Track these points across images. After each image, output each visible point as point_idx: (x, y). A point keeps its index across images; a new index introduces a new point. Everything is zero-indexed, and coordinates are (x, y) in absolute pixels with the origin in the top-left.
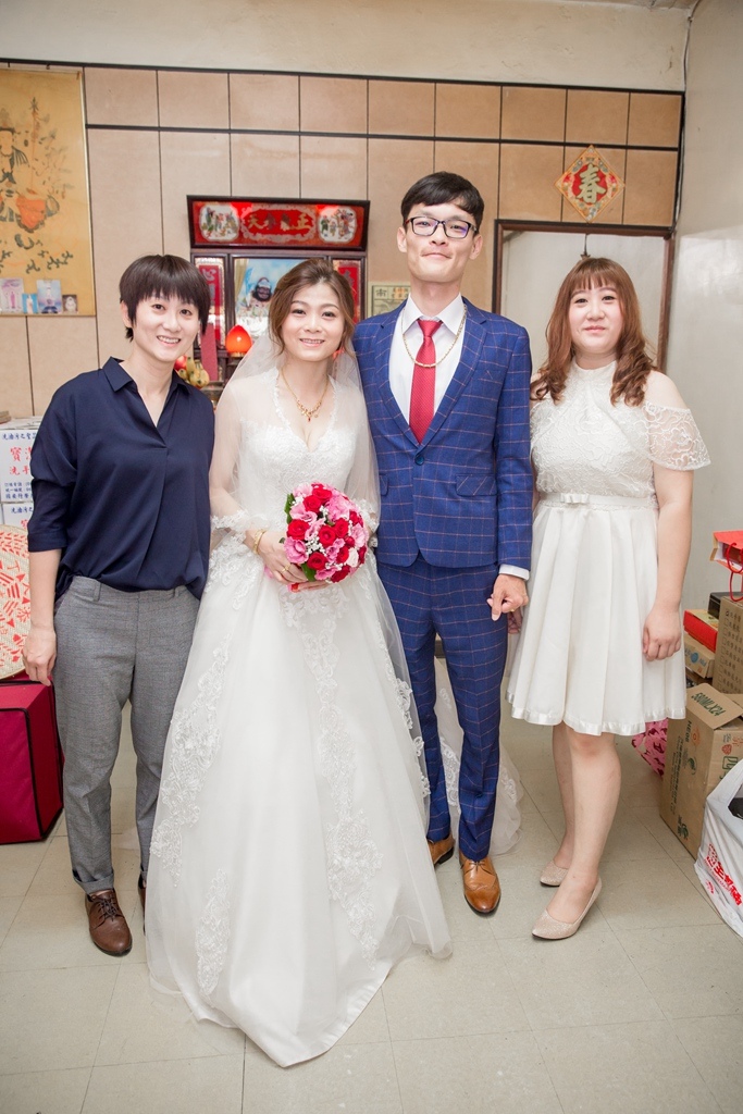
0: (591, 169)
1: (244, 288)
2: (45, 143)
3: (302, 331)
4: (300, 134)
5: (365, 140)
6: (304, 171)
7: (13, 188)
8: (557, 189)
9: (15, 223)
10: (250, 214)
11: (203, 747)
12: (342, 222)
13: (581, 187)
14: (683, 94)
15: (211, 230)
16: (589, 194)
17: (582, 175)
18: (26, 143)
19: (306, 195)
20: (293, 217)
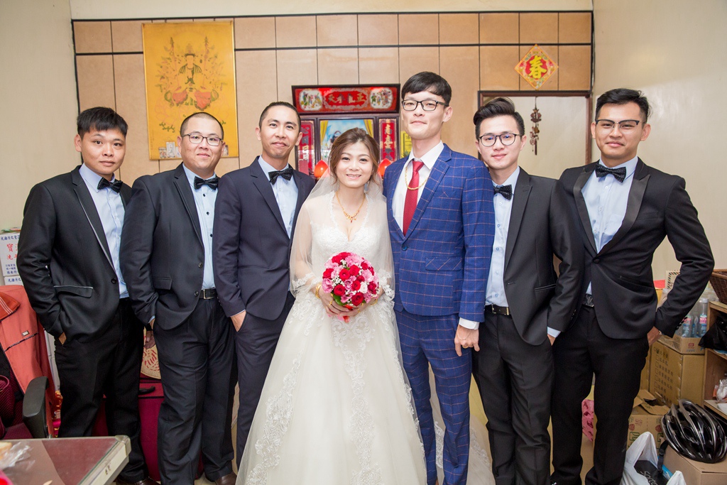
0: (537, 58)
1: (326, 137)
2: (211, 61)
3: (348, 170)
4: (358, 47)
5: (397, 48)
6: (361, 67)
7: (193, 86)
8: (516, 71)
9: (194, 106)
10: (329, 94)
11: (284, 418)
12: (384, 97)
13: (531, 69)
14: (592, 12)
15: (306, 104)
16: (536, 73)
17: (531, 62)
18: (201, 61)
19: (362, 83)
20: (355, 95)
